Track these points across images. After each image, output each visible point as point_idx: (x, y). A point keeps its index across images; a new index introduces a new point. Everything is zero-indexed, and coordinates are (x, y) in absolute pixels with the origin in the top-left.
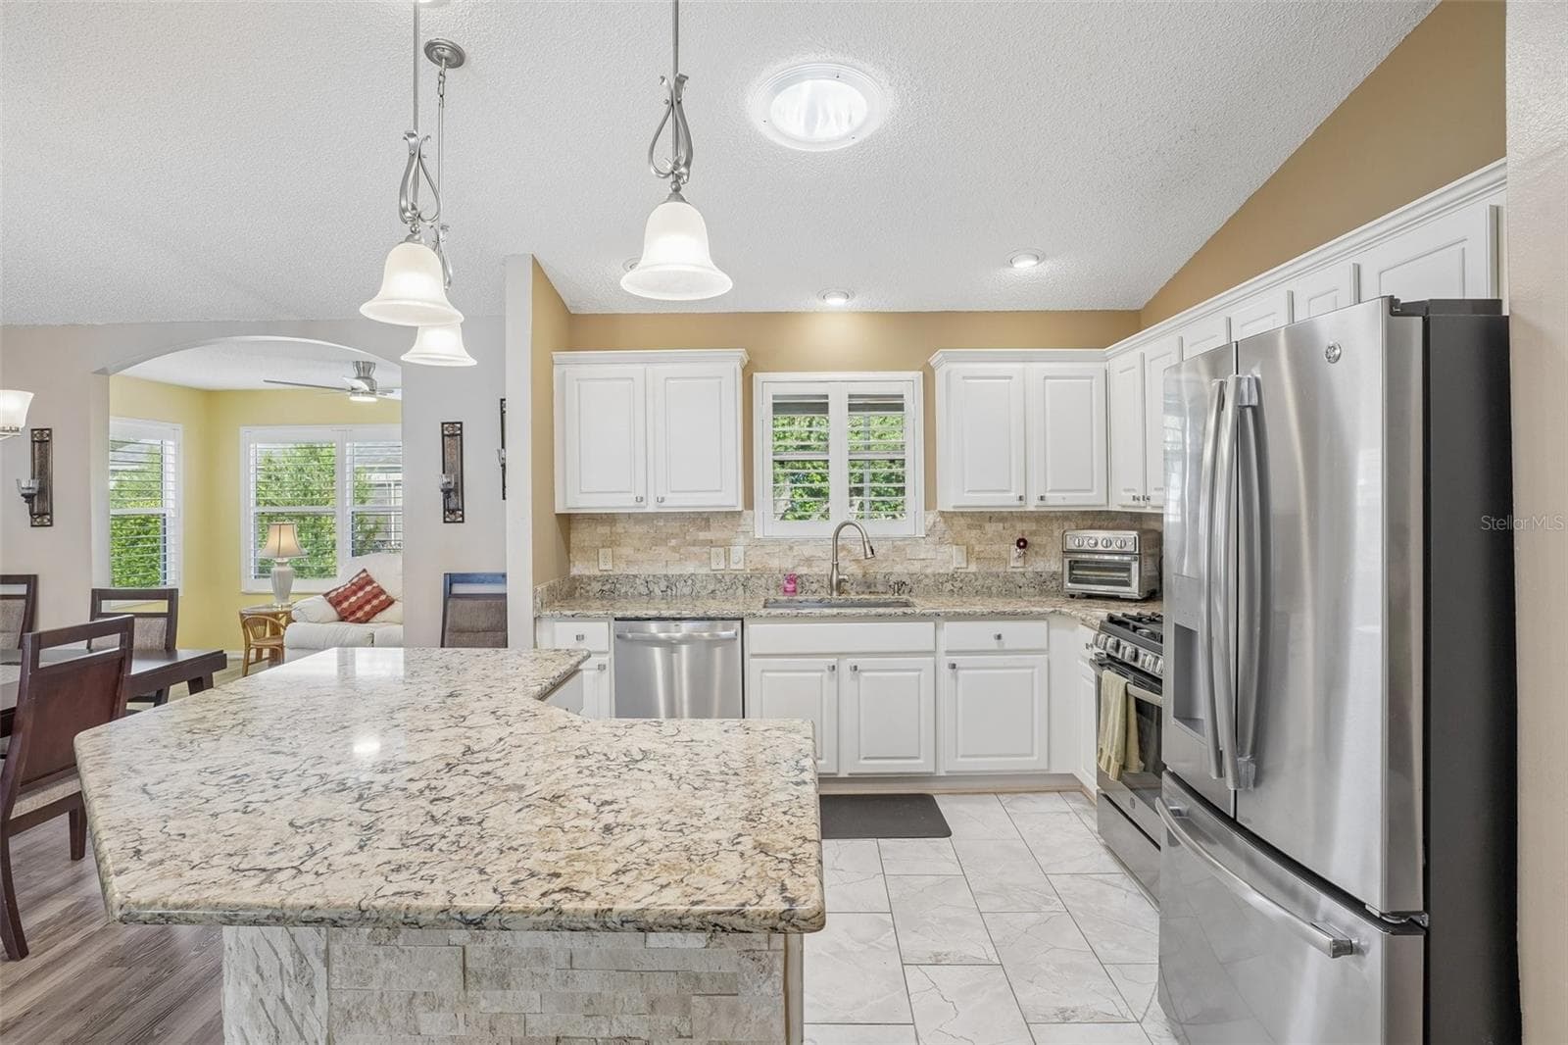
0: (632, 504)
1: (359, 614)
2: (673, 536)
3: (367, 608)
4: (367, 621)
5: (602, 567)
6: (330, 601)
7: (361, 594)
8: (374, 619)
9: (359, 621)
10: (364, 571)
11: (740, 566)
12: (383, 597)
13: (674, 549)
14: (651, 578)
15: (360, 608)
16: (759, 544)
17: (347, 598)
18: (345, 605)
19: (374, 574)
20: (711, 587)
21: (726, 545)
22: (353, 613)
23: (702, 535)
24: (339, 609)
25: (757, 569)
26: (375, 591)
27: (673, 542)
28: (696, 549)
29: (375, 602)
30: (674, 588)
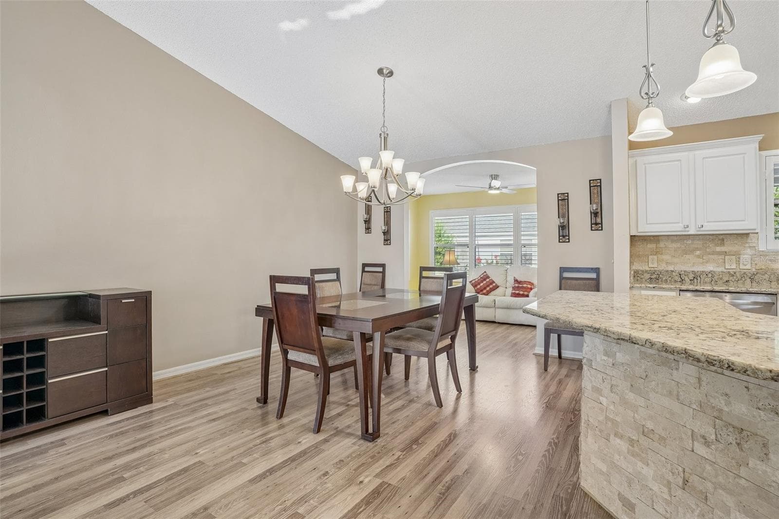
0: (680, 229)
1: (485, 291)
2: (697, 249)
3: (488, 289)
4: (487, 295)
5: (650, 265)
6: (472, 285)
7: (485, 282)
8: (490, 294)
9: (484, 294)
10: (485, 272)
11: (748, 267)
12: (494, 284)
13: (698, 257)
14: (683, 273)
15: (485, 288)
16: (763, 254)
17: (479, 284)
18: (479, 287)
19: (489, 273)
20: (726, 279)
21: (737, 255)
22: (482, 291)
23: (718, 249)
24: (476, 288)
25: (761, 269)
26: (491, 281)
27: (698, 253)
28: (715, 257)
29: (491, 286)
30: (699, 278)
